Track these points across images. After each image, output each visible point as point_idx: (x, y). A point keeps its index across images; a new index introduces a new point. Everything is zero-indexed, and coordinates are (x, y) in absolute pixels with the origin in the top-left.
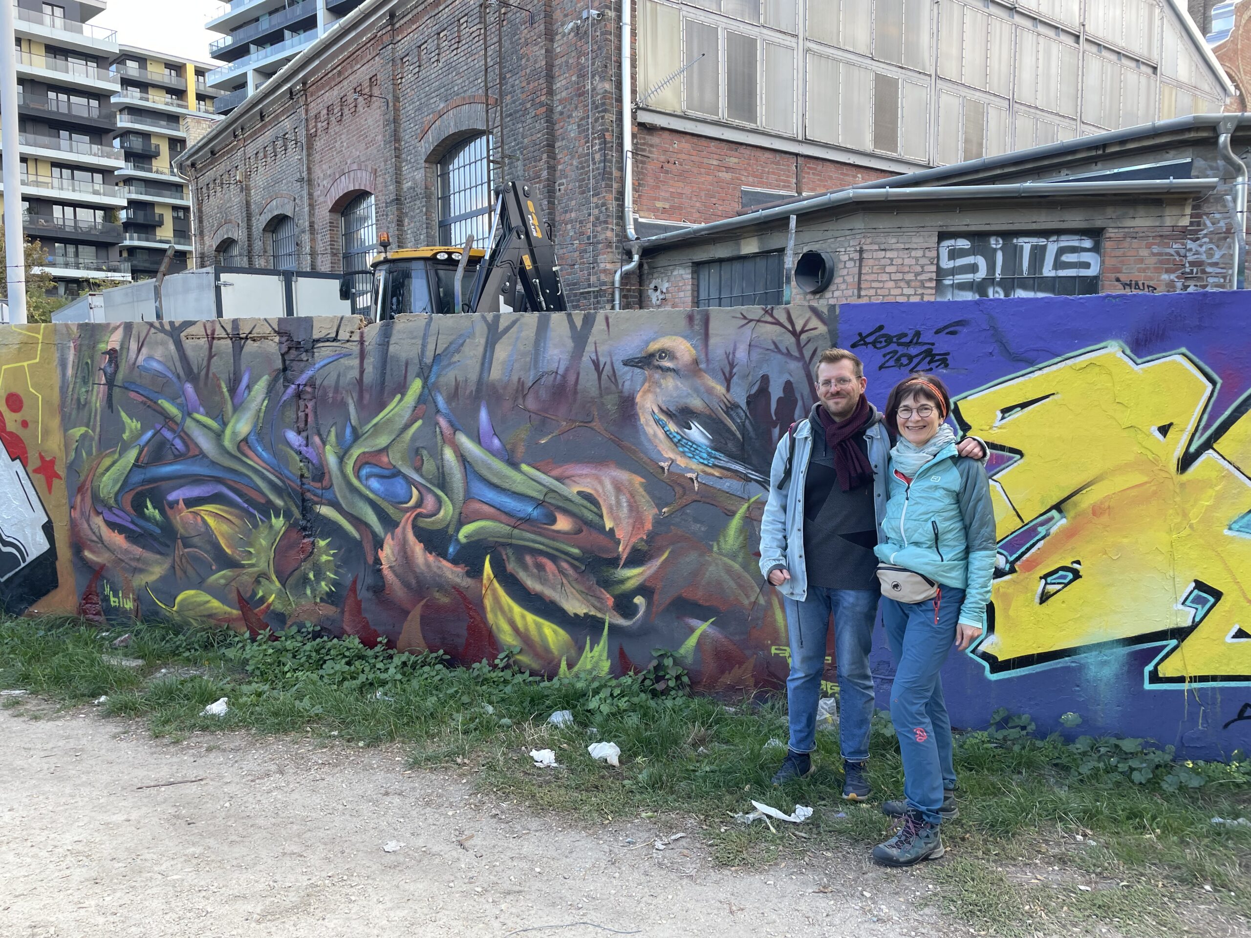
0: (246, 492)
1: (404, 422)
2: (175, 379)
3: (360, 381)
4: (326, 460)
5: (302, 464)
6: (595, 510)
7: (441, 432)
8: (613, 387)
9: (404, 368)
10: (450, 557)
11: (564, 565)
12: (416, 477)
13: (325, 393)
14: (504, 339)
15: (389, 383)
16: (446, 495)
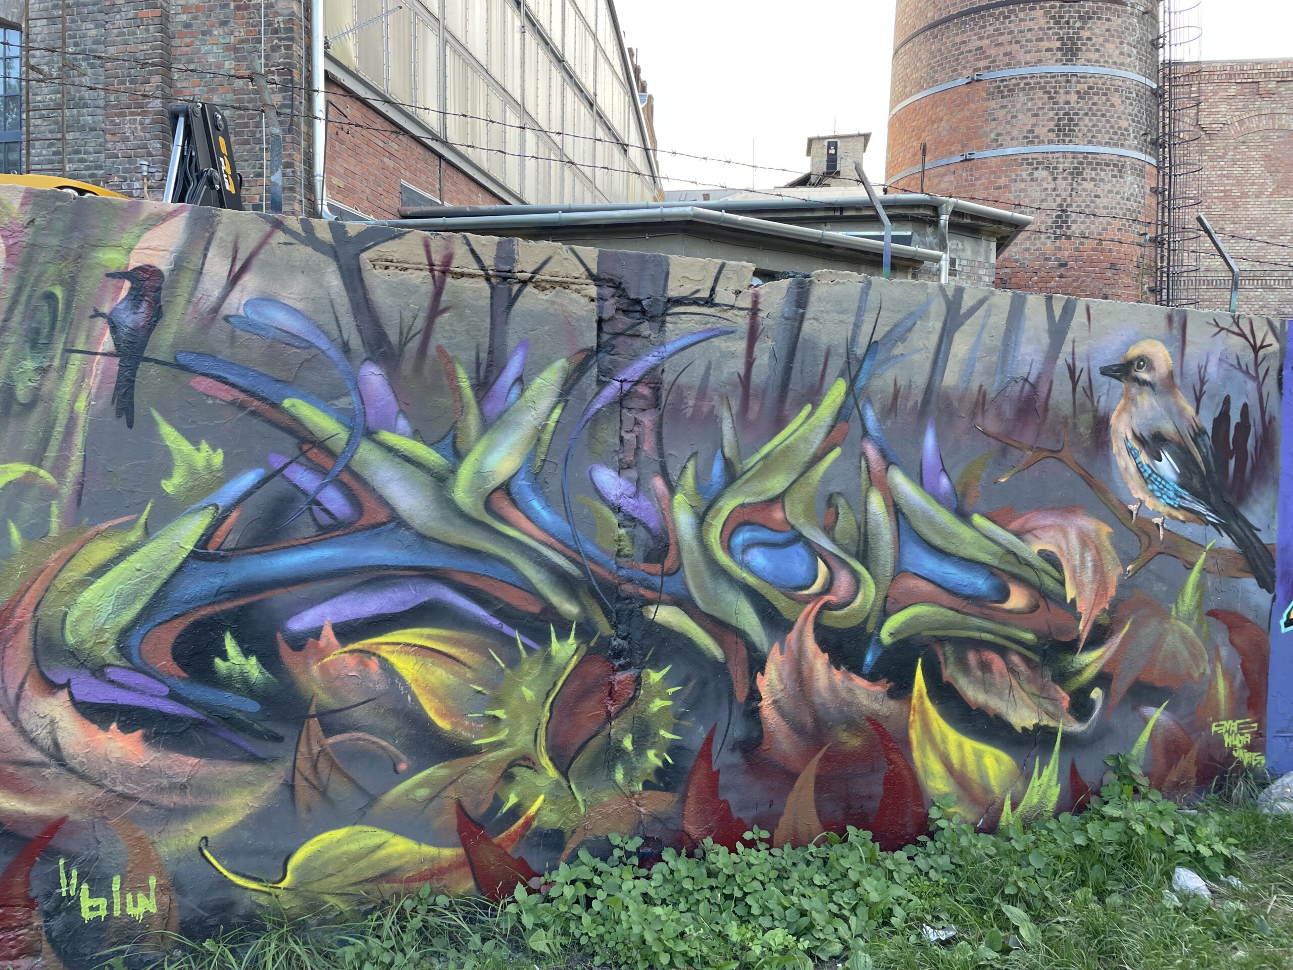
0: (498, 594)
1: (812, 451)
2: (334, 353)
3: (746, 380)
4: (674, 522)
5: (622, 531)
6: (1057, 575)
7: (868, 467)
8: (1089, 403)
9: (823, 360)
10: (866, 670)
11: (1015, 659)
12: (824, 542)
13: (681, 399)
14: (965, 327)
15: (796, 386)
16: (868, 569)
